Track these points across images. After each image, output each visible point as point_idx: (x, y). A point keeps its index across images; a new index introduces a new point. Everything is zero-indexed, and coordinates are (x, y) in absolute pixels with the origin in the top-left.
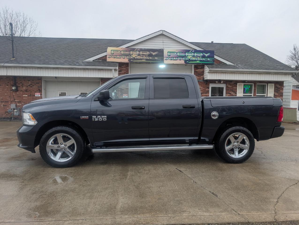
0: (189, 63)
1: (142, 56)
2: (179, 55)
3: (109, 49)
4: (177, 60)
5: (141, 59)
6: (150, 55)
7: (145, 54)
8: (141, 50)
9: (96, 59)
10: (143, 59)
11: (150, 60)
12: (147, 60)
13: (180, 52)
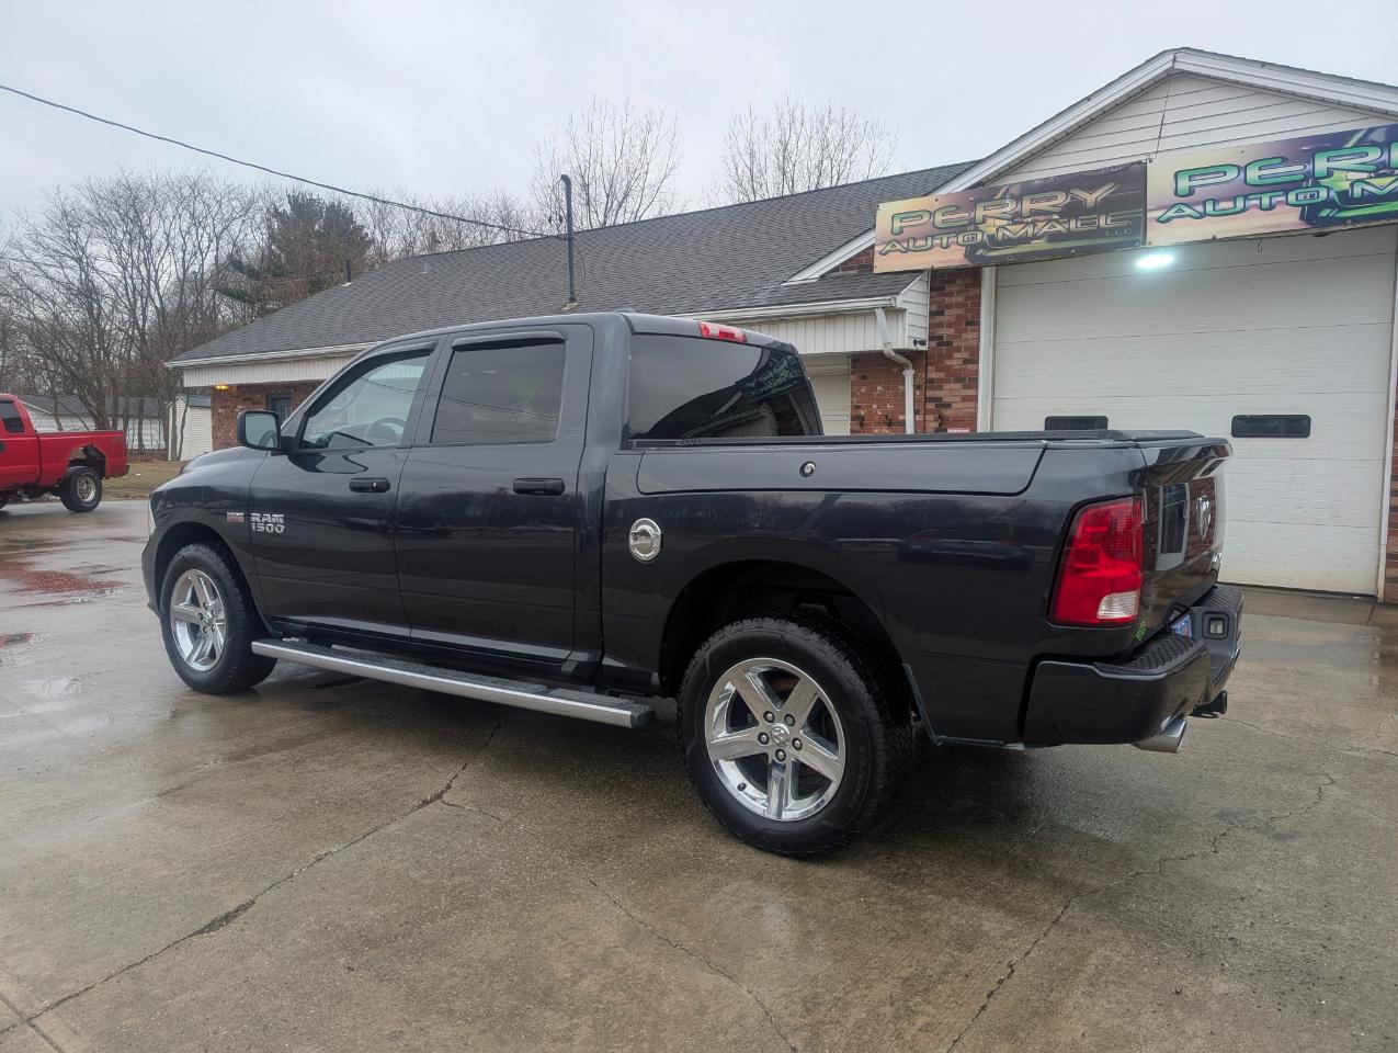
0: (1343, 221)
1: (1030, 220)
2: (1261, 182)
3: (886, 211)
4: (1244, 210)
5: (1026, 240)
6: (1073, 210)
7: (1043, 206)
8: (1029, 190)
9: (836, 269)
10: (1035, 237)
11: (1070, 235)
12: (1053, 237)
13: (1262, 163)
